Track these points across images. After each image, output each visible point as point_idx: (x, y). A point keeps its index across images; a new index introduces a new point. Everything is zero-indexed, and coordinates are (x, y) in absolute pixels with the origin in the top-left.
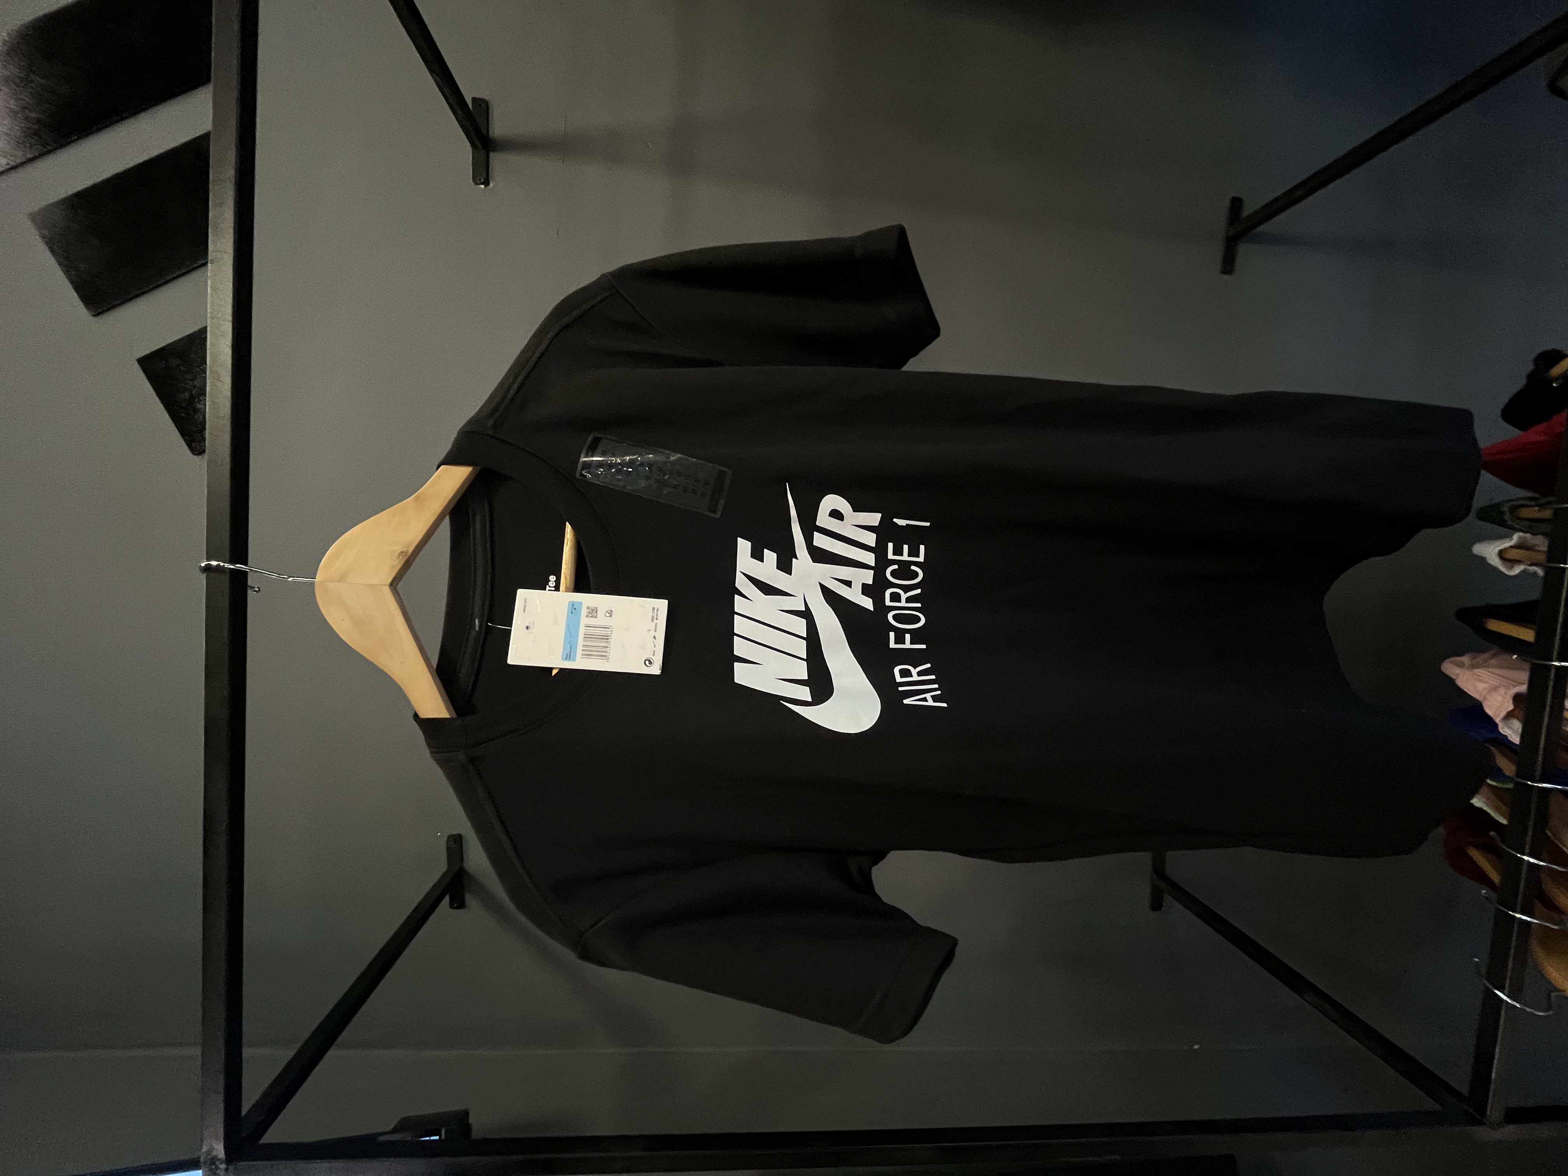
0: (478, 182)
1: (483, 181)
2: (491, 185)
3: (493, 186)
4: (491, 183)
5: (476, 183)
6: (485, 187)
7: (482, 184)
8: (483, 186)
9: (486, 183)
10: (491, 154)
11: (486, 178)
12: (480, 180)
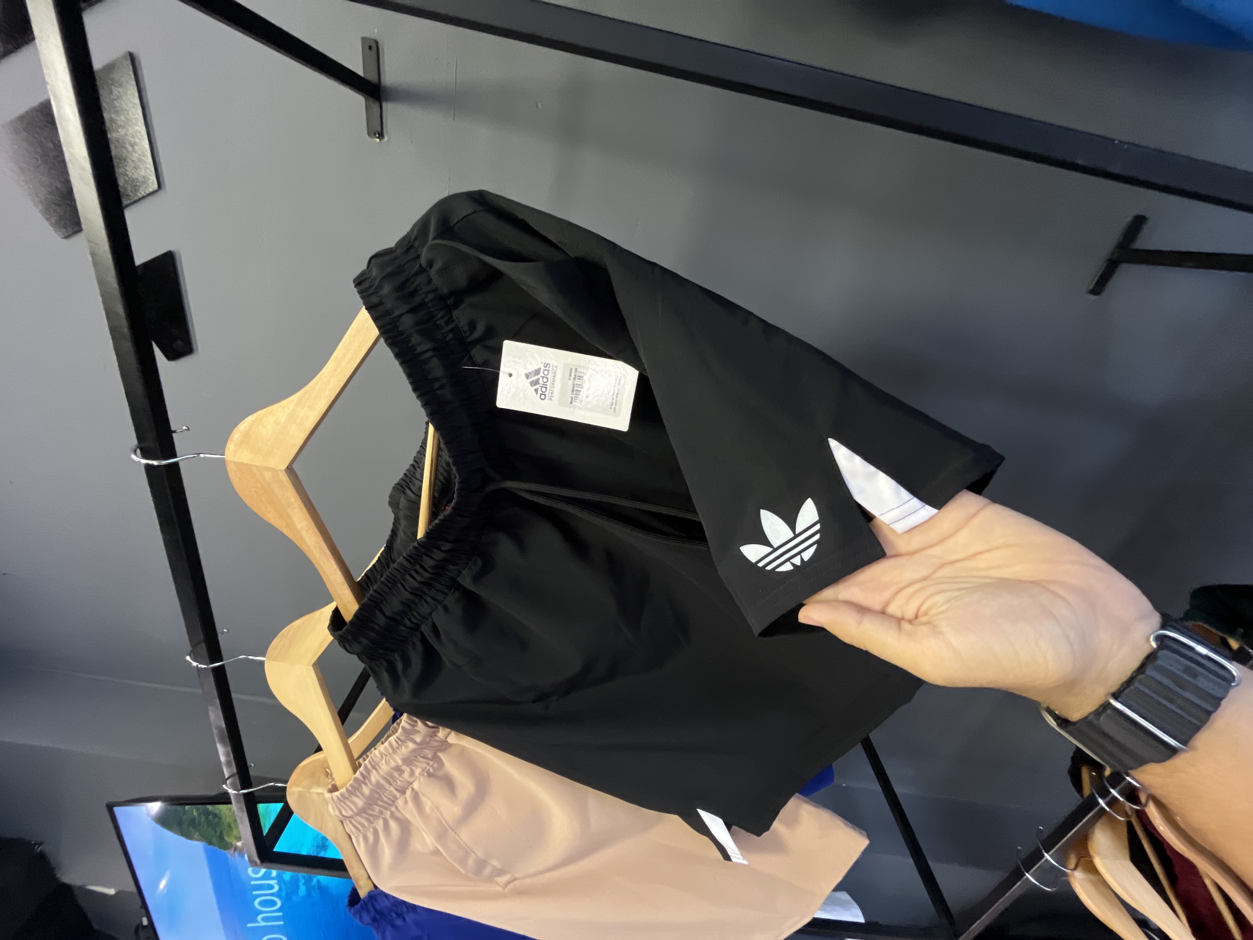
0: (373, 136)
1: (377, 136)
2: (386, 138)
3: (388, 140)
4: (385, 134)
5: (371, 137)
6: (380, 140)
7: (378, 138)
8: (378, 140)
9: (381, 136)
10: (384, 105)
11: (380, 132)
12: (375, 134)
